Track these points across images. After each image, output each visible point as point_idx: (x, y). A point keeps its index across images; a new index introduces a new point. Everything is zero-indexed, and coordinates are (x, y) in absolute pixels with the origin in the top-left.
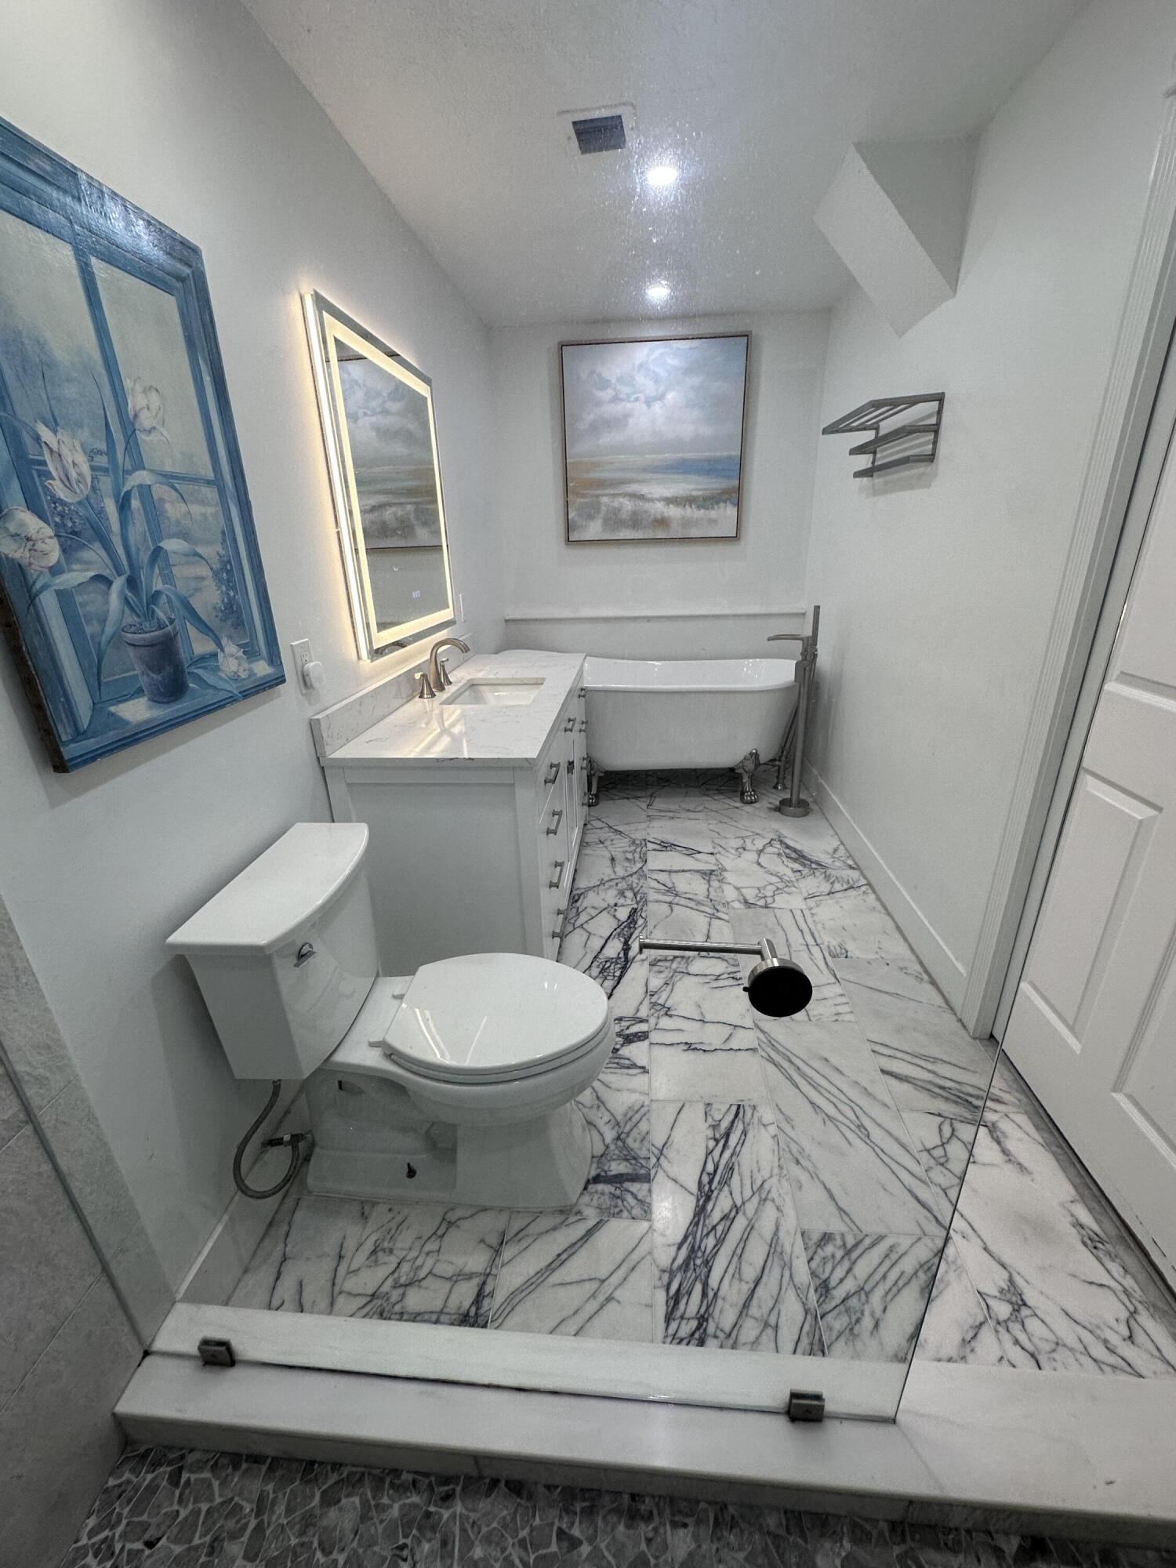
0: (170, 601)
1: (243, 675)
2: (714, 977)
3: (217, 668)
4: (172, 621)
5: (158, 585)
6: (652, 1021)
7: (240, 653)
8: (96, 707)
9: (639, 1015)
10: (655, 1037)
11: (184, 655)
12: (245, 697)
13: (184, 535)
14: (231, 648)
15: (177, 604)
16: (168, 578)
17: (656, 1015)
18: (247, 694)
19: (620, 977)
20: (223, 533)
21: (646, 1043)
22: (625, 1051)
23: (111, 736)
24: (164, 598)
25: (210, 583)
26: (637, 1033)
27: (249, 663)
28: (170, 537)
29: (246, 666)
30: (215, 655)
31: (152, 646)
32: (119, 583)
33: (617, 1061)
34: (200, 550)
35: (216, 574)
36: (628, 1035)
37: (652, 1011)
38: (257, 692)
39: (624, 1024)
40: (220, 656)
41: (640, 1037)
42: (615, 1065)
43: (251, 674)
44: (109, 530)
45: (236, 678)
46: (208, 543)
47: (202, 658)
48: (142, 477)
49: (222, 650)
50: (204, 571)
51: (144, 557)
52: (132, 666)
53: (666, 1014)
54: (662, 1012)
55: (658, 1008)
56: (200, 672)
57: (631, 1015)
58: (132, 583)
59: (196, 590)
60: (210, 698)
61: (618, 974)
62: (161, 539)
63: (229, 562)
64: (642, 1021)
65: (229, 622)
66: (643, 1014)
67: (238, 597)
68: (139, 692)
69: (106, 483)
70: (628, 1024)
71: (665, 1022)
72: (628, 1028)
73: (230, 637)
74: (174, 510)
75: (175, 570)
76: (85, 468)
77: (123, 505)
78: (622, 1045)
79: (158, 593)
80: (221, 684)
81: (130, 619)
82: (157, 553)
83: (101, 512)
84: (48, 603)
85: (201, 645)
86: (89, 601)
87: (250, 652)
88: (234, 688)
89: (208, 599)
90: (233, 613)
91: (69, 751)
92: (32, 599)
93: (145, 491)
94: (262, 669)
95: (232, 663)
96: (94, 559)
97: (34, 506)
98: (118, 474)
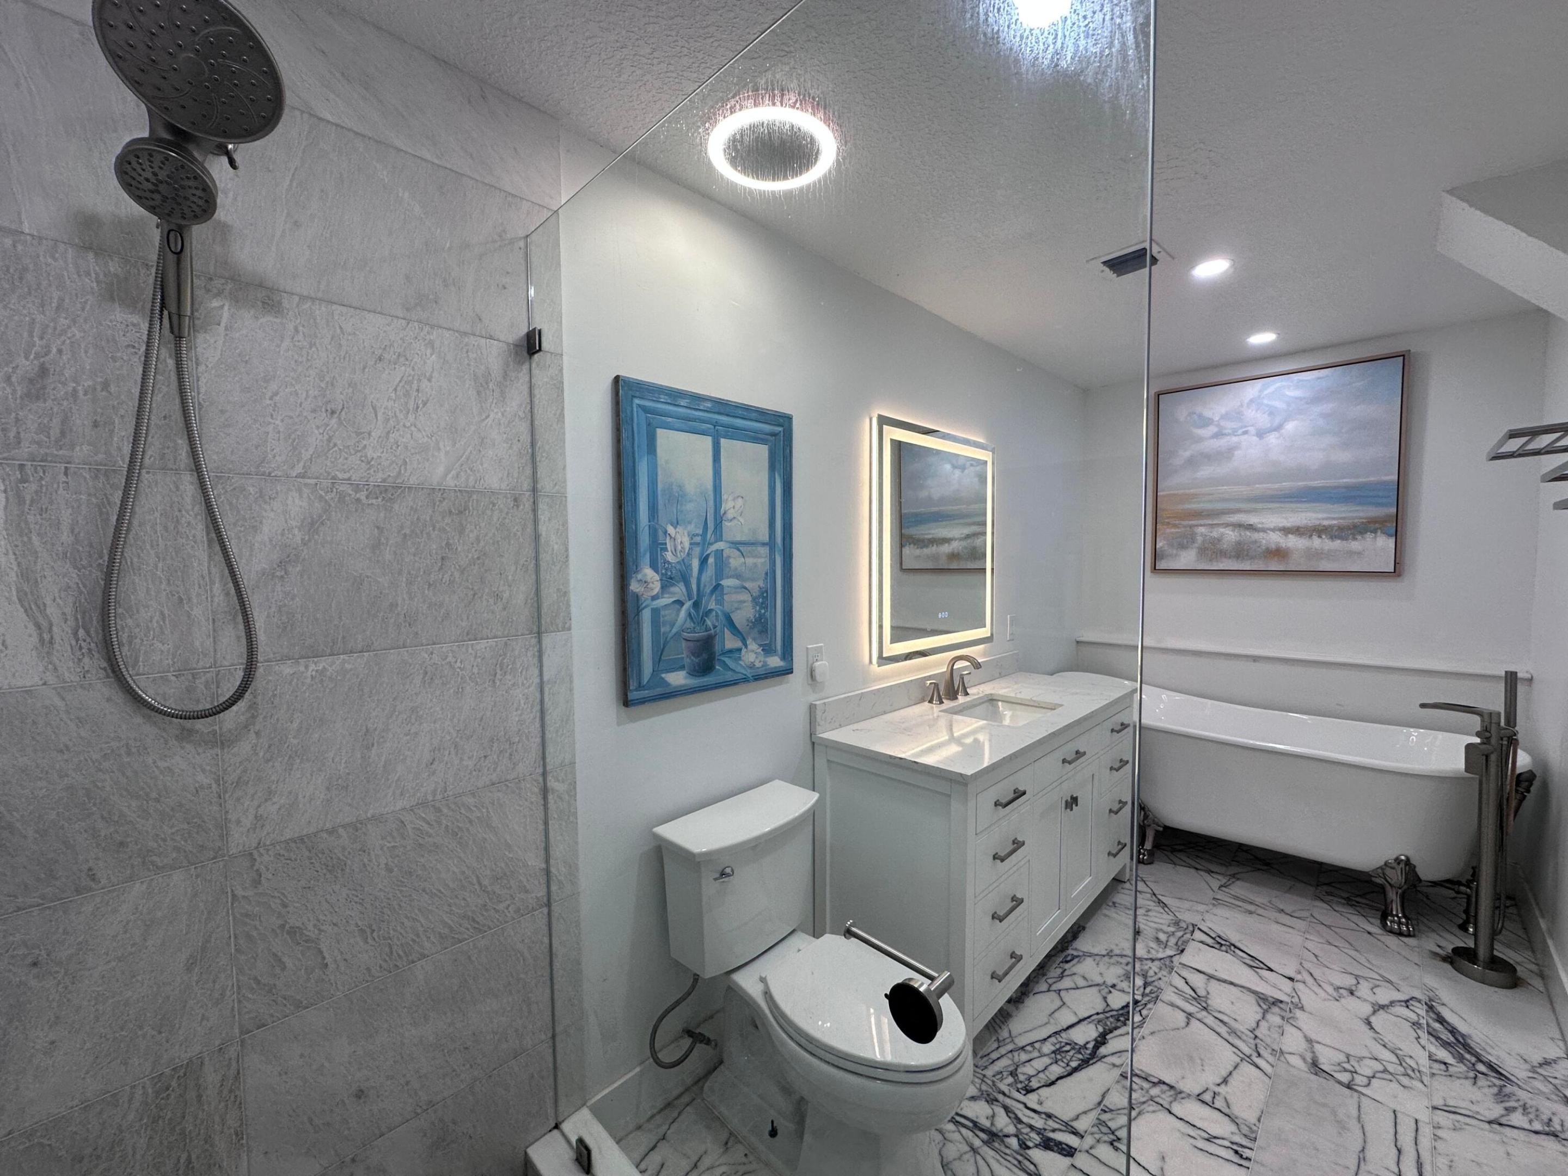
0: (717, 616)
1: (758, 664)
2: (1206, 1136)
3: (740, 658)
4: (715, 627)
5: (712, 605)
6: (1089, 1141)
7: (760, 650)
8: (655, 672)
9: (1075, 1124)
10: (1081, 1160)
11: (717, 648)
12: (756, 680)
13: (738, 576)
14: (753, 646)
15: (721, 617)
16: (720, 602)
17: (1097, 1136)
18: (758, 678)
19: (1075, 1070)
20: (767, 574)
21: (1067, 1161)
22: (1037, 1155)
23: (659, 691)
24: (714, 613)
25: (749, 605)
26: (1061, 1143)
27: (766, 657)
28: (728, 577)
29: (762, 659)
30: (740, 650)
31: (698, 641)
32: (688, 604)
33: (1020, 1158)
34: (747, 585)
35: (754, 600)
36: (1049, 1139)
37: (1095, 1129)
38: (766, 678)
39: (1052, 1124)
40: (744, 650)
41: (1063, 1149)
42: (1016, 1163)
43: (765, 664)
44: (691, 575)
45: (752, 666)
46: (753, 580)
47: (731, 651)
48: (720, 545)
49: (746, 647)
50: (746, 597)
51: (708, 590)
52: (683, 652)
53: (1112, 1144)
54: (1106, 1138)
55: (1104, 1130)
56: (726, 660)
57: (1065, 1118)
58: (696, 605)
59: (737, 609)
60: (729, 676)
61: (1074, 1064)
62: (721, 580)
63: (767, 592)
64: (1075, 1133)
65: (756, 630)
66: (1081, 1125)
67: (768, 614)
68: (682, 668)
69: (697, 550)
70: (1056, 1126)
71: (1104, 1151)
72: (1054, 1131)
73: (754, 639)
74: (735, 561)
75: (726, 597)
76: (687, 545)
77: (704, 561)
78: (1036, 1146)
79: (711, 610)
80: (739, 669)
81: (689, 624)
82: (717, 587)
83: (689, 567)
84: (646, 615)
85: (731, 642)
86: (667, 615)
87: (768, 650)
88: (749, 673)
89: (744, 615)
90: (761, 625)
91: (631, 696)
92: (638, 612)
93: (719, 553)
94: (775, 662)
95: (752, 655)
96: (679, 590)
97: (654, 566)
98: (705, 543)
